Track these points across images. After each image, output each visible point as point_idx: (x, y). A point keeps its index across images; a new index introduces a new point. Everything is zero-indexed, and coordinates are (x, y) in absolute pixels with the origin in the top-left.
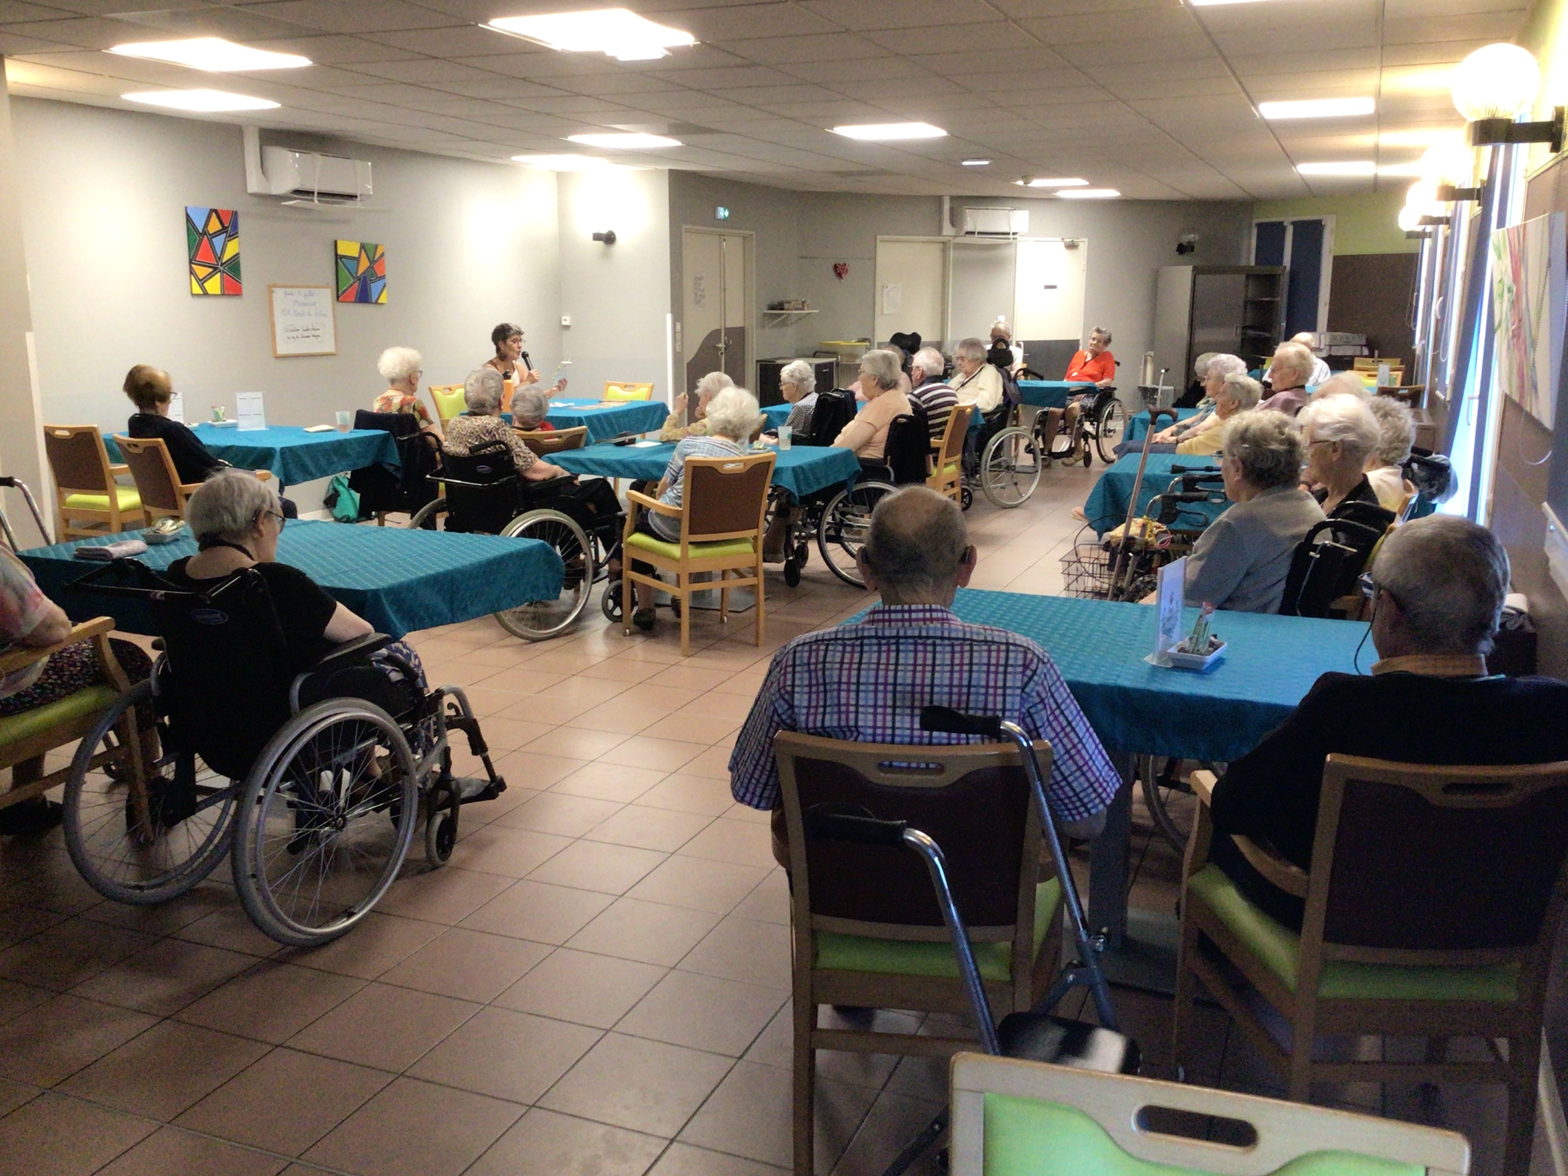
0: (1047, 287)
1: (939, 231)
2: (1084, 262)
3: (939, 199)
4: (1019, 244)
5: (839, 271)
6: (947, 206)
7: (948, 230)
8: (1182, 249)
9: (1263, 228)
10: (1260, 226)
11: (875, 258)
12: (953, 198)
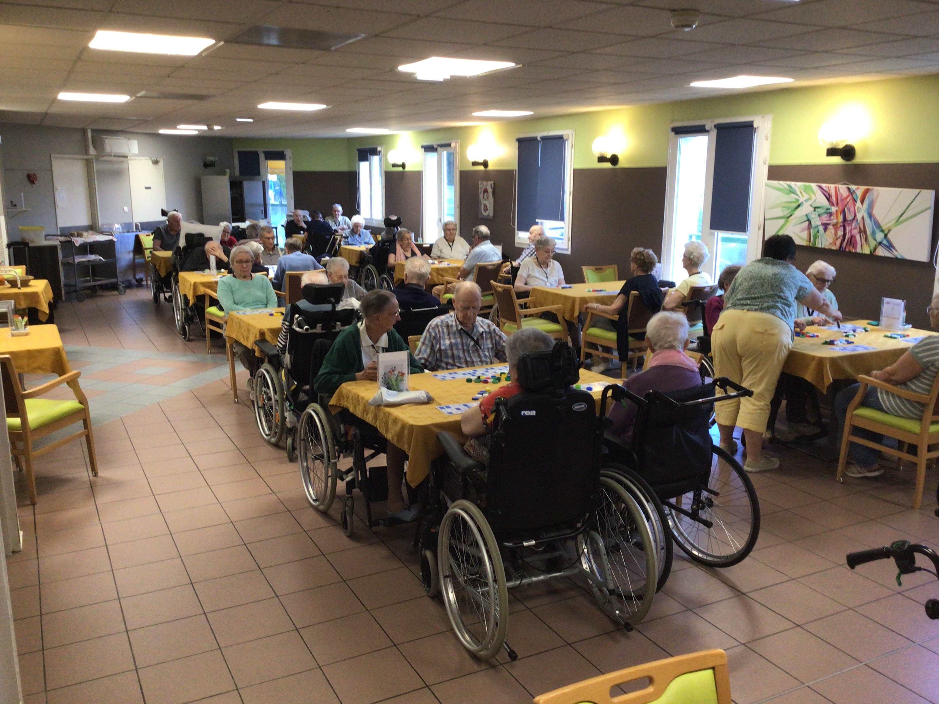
0: (147, 188)
1: (87, 152)
2: (162, 172)
3: (84, 131)
4: (129, 162)
5: (31, 179)
6: (90, 135)
7: (92, 151)
8: (207, 165)
9: (241, 154)
10: (240, 153)
11: (52, 170)
12: (93, 131)
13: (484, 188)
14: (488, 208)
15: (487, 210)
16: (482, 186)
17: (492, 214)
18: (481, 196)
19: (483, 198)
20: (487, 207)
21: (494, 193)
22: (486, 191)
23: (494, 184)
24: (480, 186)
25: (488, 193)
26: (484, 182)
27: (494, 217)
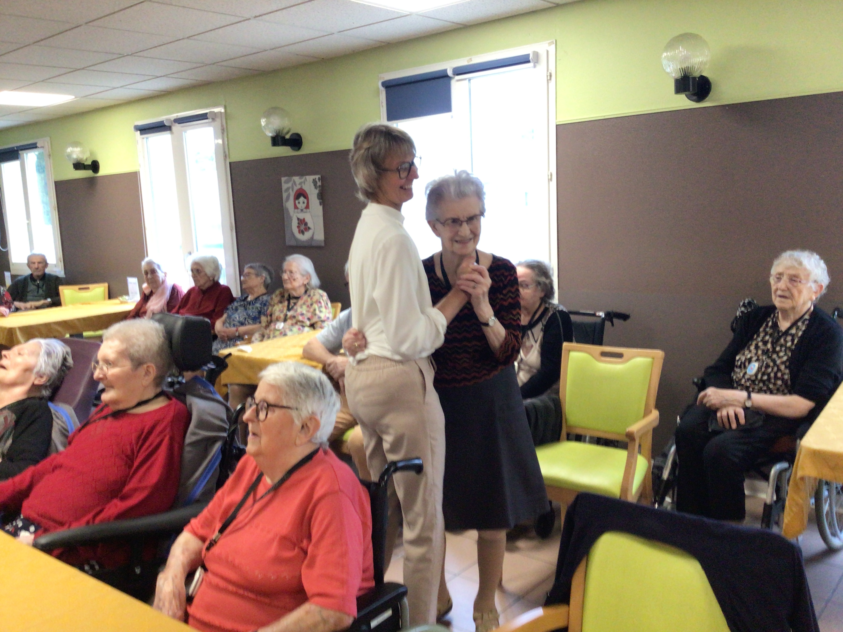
13: (296, 188)
14: (310, 225)
15: (308, 229)
16: (290, 185)
17: (320, 236)
18: (289, 205)
19: (296, 207)
20: (306, 224)
21: (322, 196)
22: (301, 194)
23: (322, 179)
24: (284, 186)
25: (306, 197)
26: (297, 179)
27: (325, 241)
